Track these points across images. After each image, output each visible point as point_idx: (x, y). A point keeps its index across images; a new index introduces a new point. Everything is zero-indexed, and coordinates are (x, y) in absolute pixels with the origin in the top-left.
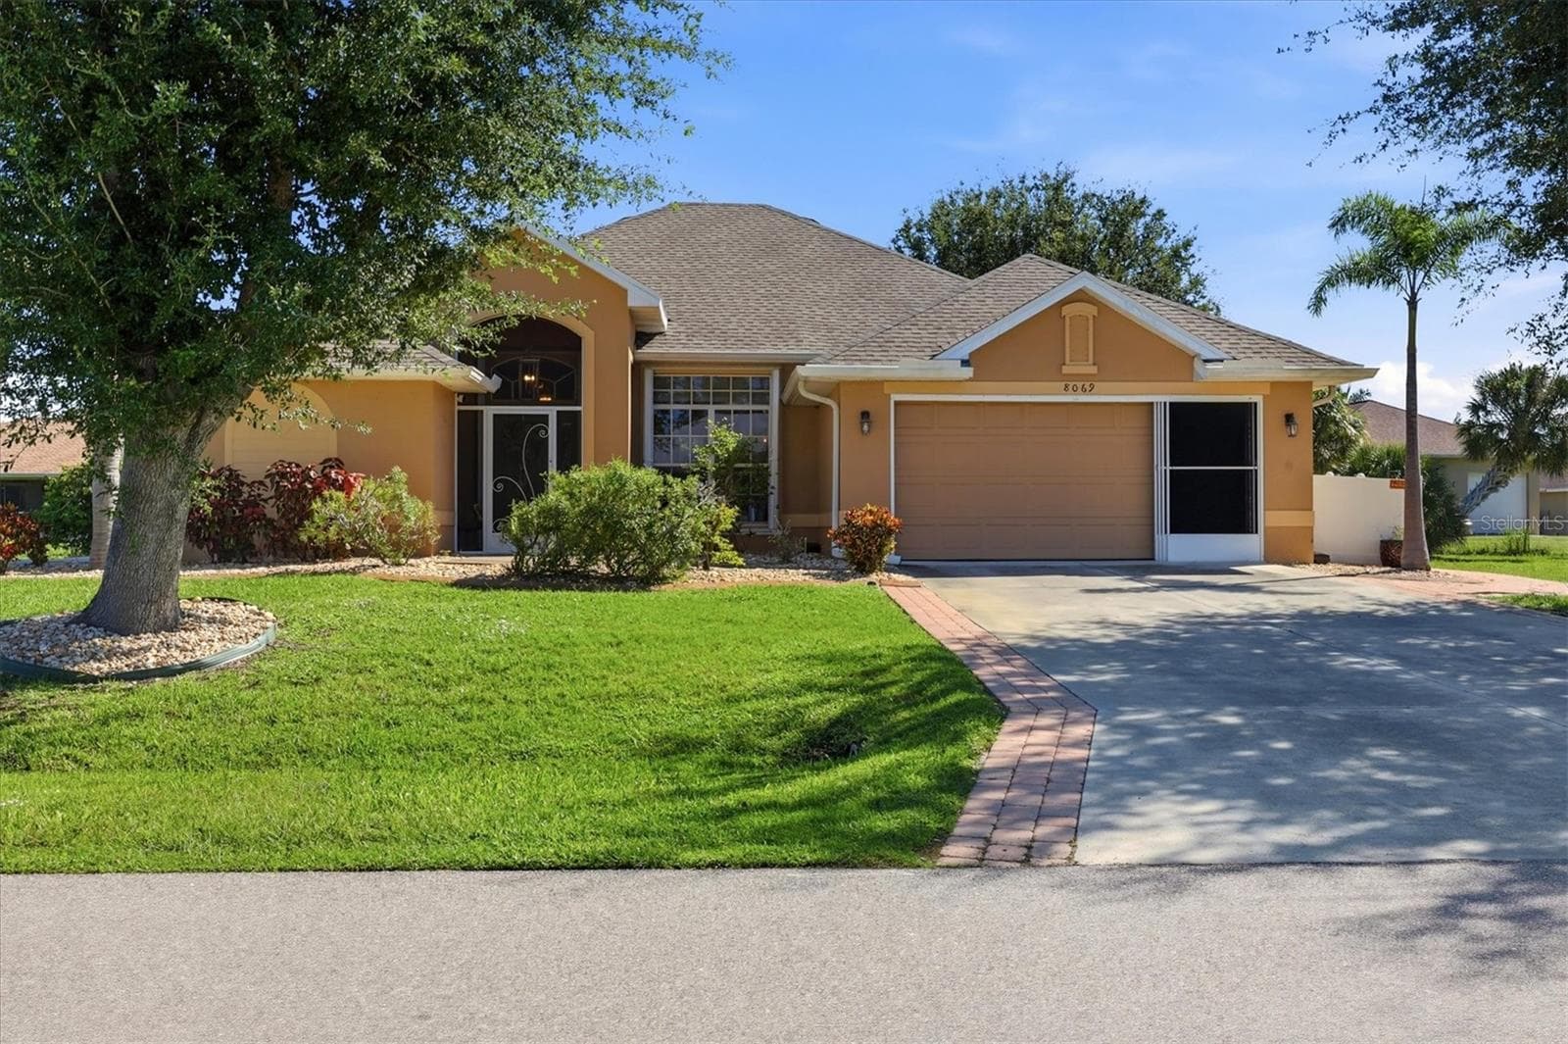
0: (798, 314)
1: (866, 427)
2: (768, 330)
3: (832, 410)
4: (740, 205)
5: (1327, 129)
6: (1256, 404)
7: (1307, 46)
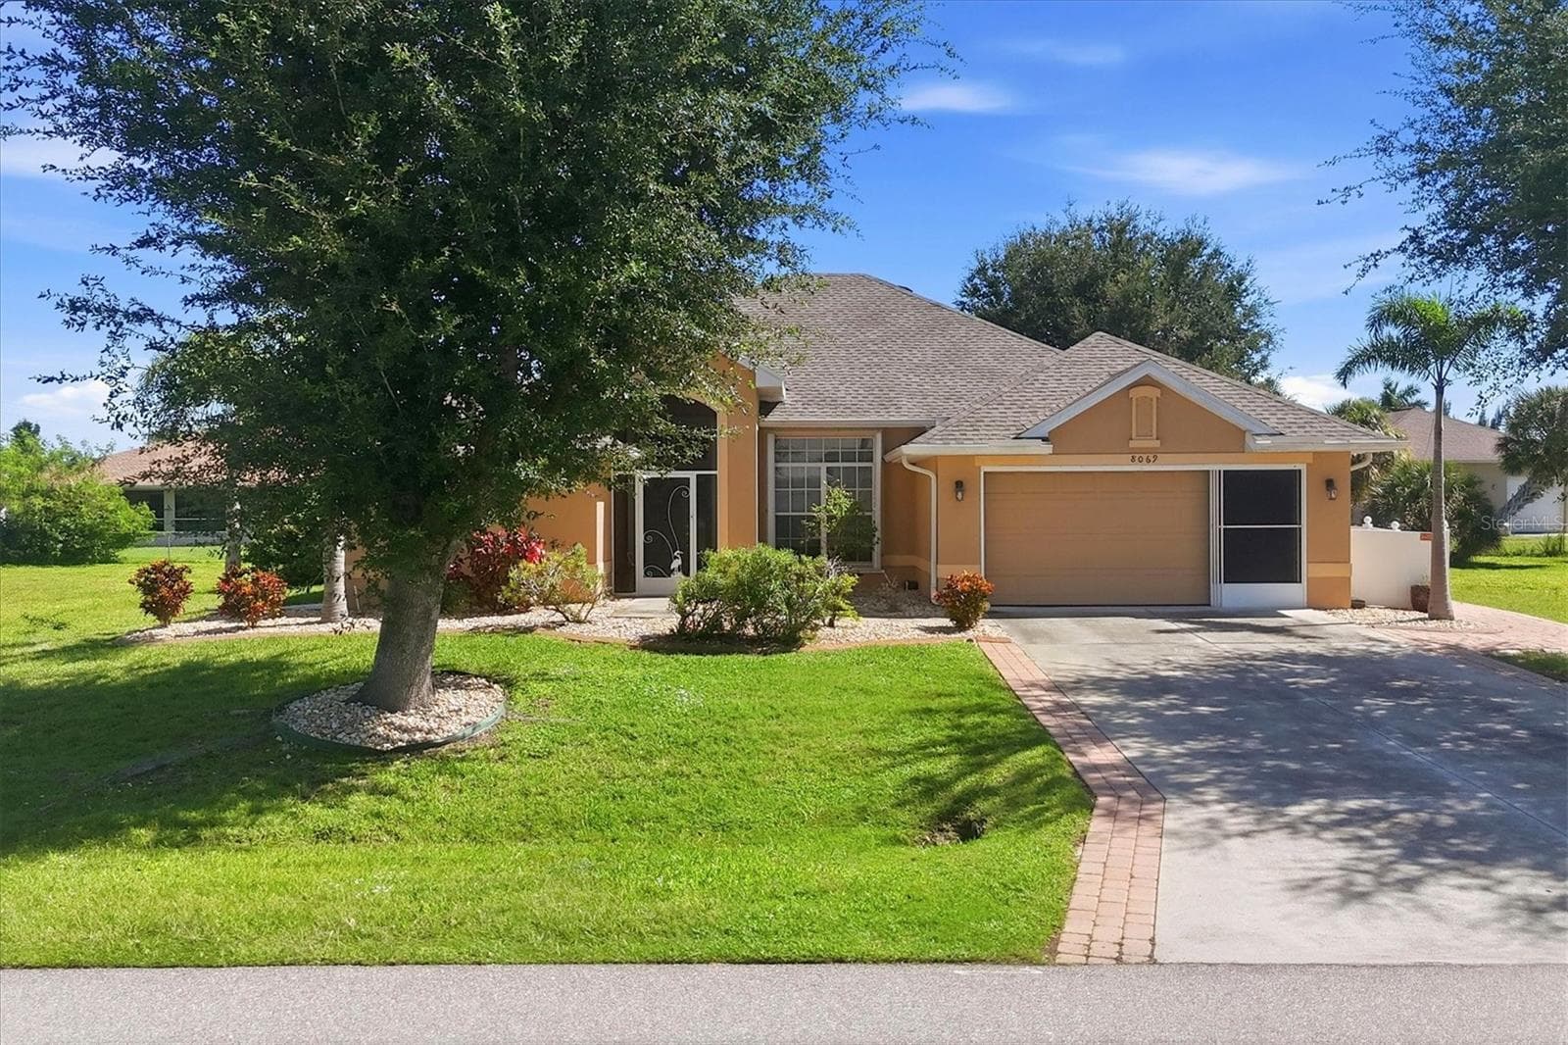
0: (897, 381)
1: (960, 495)
2: (871, 398)
3: (930, 479)
4: (843, 275)
5: (1360, 265)
6: (1300, 471)
7: (1343, 199)
